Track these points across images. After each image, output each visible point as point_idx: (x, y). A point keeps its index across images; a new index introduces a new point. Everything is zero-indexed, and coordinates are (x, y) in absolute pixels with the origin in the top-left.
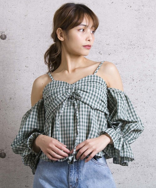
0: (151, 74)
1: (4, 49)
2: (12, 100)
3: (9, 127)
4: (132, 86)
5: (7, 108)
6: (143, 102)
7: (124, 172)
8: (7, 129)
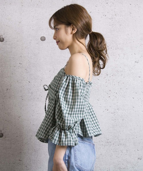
0: (121, 71)
1: (2, 49)
2: (8, 91)
3: (6, 113)
4: (106, 80)
5: (4, 97)
6: (115, 93)
7: (99, 149)
8: (5, 114)
